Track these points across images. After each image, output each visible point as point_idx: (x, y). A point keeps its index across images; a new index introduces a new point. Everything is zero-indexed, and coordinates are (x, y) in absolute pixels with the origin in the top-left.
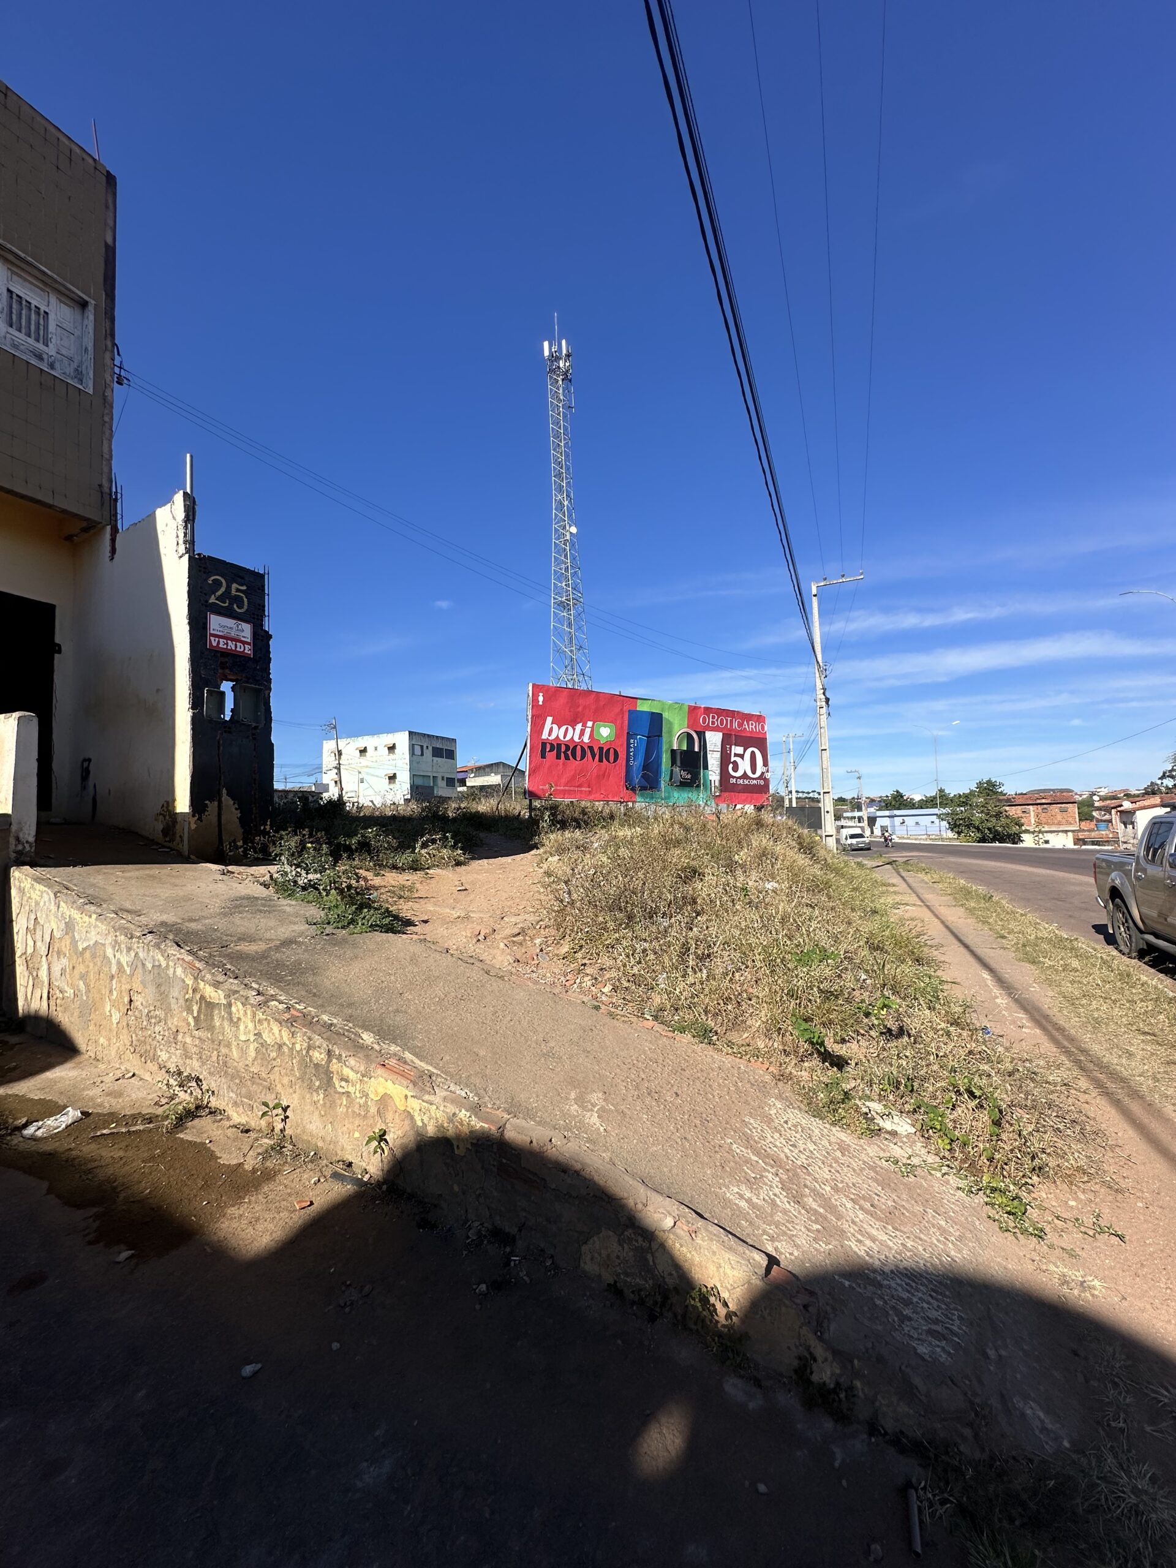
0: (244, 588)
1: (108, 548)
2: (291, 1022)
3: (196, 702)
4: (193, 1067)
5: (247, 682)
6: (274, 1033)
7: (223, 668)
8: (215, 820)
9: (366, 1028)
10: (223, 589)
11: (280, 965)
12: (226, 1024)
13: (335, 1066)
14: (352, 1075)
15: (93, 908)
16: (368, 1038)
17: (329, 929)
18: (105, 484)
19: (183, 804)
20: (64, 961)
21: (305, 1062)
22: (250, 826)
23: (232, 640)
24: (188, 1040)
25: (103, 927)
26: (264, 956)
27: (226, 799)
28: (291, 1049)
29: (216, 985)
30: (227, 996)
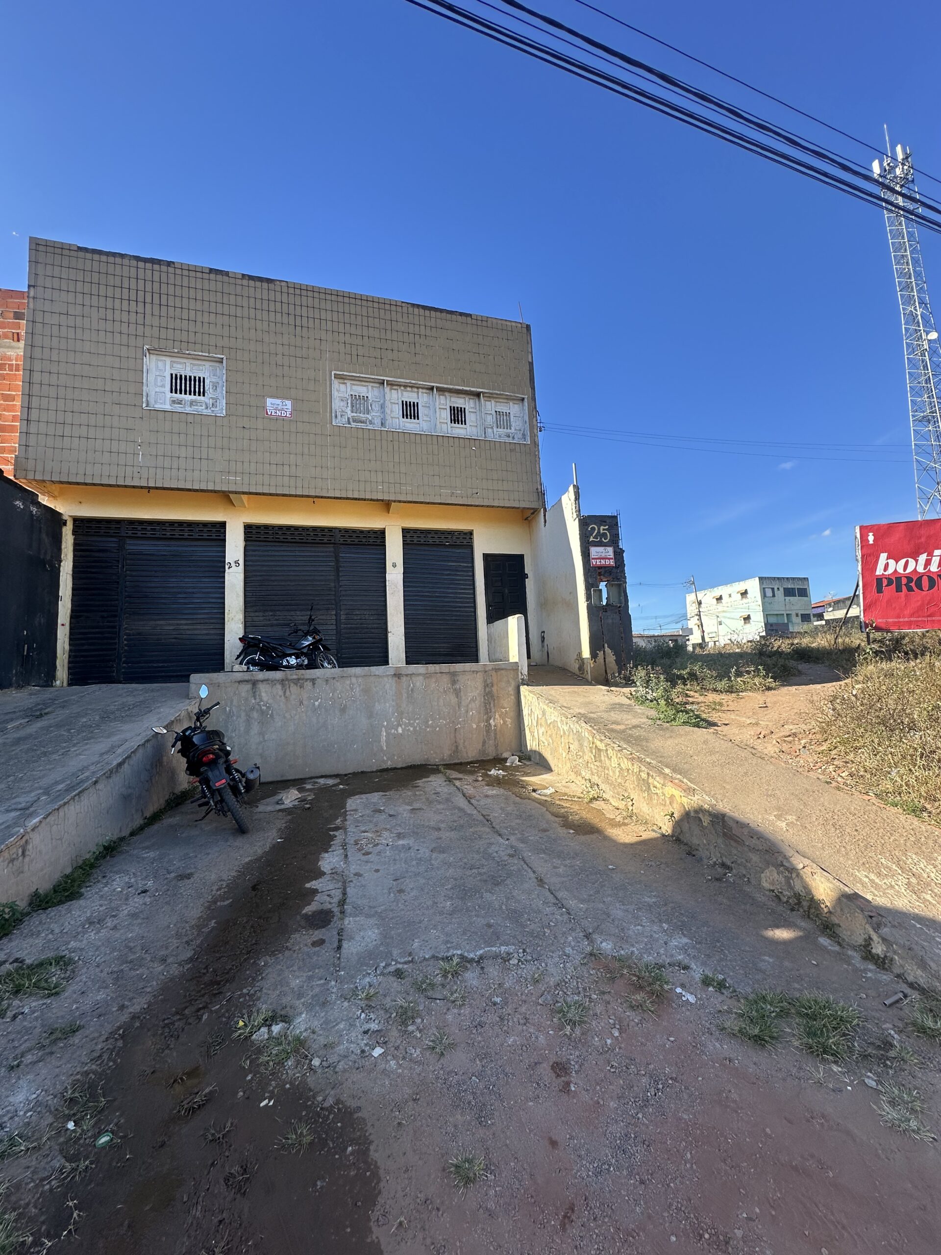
0: (607, 527)
1: (543, 520)
2: (632, 759)
3: (588, 597)
4: (595, 779)
5: (613, 581)
6: (626, 764)
7: (600, 575)
8: (602, 661)
9: (667, 767)
10: (596, 532)
11: (631, 736)
12: (606, 759)
13: (651, 780)
14: (658, 786)
15: (551, 705)
16: (667, 771)
17: (659, 722)
18: (539, 487)
19: (586, 653)
20: (543, 729)
21: (639, 778)
22: (621, 665)
23: (603, 559)
24: (592, 766)
25: (556, 714)
26: (624, 731)
27: (607, 649)
28: (633, 772)
29: (601, 741)
30: (606, 746)
